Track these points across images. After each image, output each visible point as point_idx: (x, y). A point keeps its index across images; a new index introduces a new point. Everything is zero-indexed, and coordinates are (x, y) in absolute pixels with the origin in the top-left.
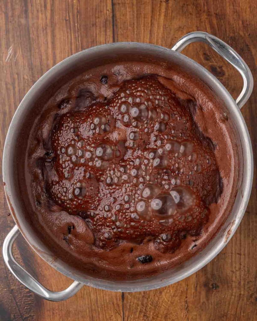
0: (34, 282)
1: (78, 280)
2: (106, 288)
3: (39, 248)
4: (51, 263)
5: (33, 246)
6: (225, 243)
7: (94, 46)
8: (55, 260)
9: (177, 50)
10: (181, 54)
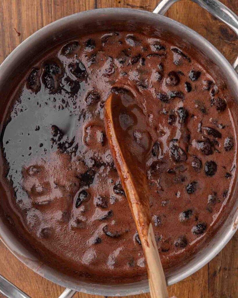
0: (20, 293)
1: (69, 287)
2: (101, 293)
3: (22, 254)
4: (36, 270)
5: (15, 252)
6: (233, 230)
7: (64, 17)
8: (42, 266)
9: (159, 13)
10: (165, 17)
